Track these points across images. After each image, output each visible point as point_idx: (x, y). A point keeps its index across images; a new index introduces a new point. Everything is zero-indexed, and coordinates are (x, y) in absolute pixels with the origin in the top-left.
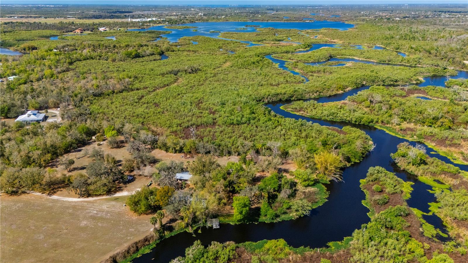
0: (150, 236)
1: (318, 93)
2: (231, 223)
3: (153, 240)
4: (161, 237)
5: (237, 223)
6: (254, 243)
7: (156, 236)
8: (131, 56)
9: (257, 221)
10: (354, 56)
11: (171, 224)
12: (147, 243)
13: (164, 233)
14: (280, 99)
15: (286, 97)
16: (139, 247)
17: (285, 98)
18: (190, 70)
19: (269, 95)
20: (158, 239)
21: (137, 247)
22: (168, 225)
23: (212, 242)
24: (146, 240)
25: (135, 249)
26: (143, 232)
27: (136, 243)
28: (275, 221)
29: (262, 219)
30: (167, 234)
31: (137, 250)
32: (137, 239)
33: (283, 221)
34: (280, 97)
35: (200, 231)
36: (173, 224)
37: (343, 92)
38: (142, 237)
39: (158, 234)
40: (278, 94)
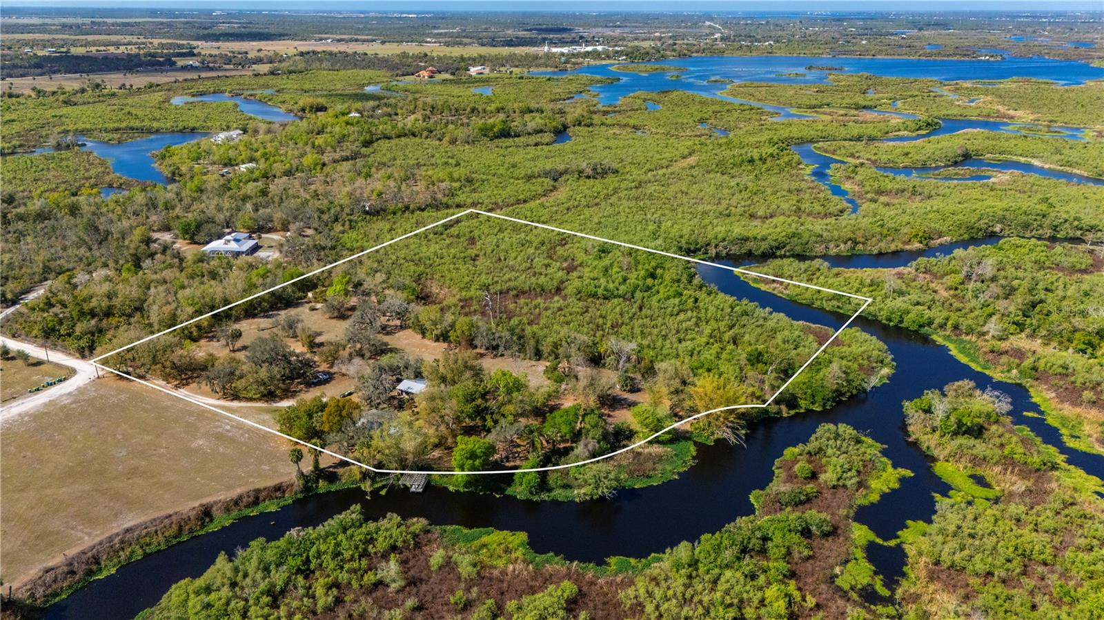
0: (288, 483)
1: (849, 243)
2: (451, 488)
3: (291, 491)
4: (307, 489)
5: (461, 490)
6: (466, 531)
7: (298, 484)
8: (491, 134)
9: (502, 491)
10: (1034, 157)
11: (335, 471)
12: (278, 494)
13: (317, 482)
14: (750, 251)
15: (764, 246)
16: (261, 498)
17: (762, 249)
18: (589, 171)
19: (724, 240)
20: (301, 492)
21: (257, 498)
22: (331, 469)
23: (389, 515)
24: (279, 488)
25: (251, 499)
26: (282, 475)
27: (258, 491)
28: (535, 498)
29: (513, 490)
30: (323, 486)
31: (256, 502)
32: (261, 484)
34: (750, 245)
35: (383, 492)
36: (340, 471)
37: (921, 246)
38: (271, 483)
39: (301, 482)
40: (746, 239)
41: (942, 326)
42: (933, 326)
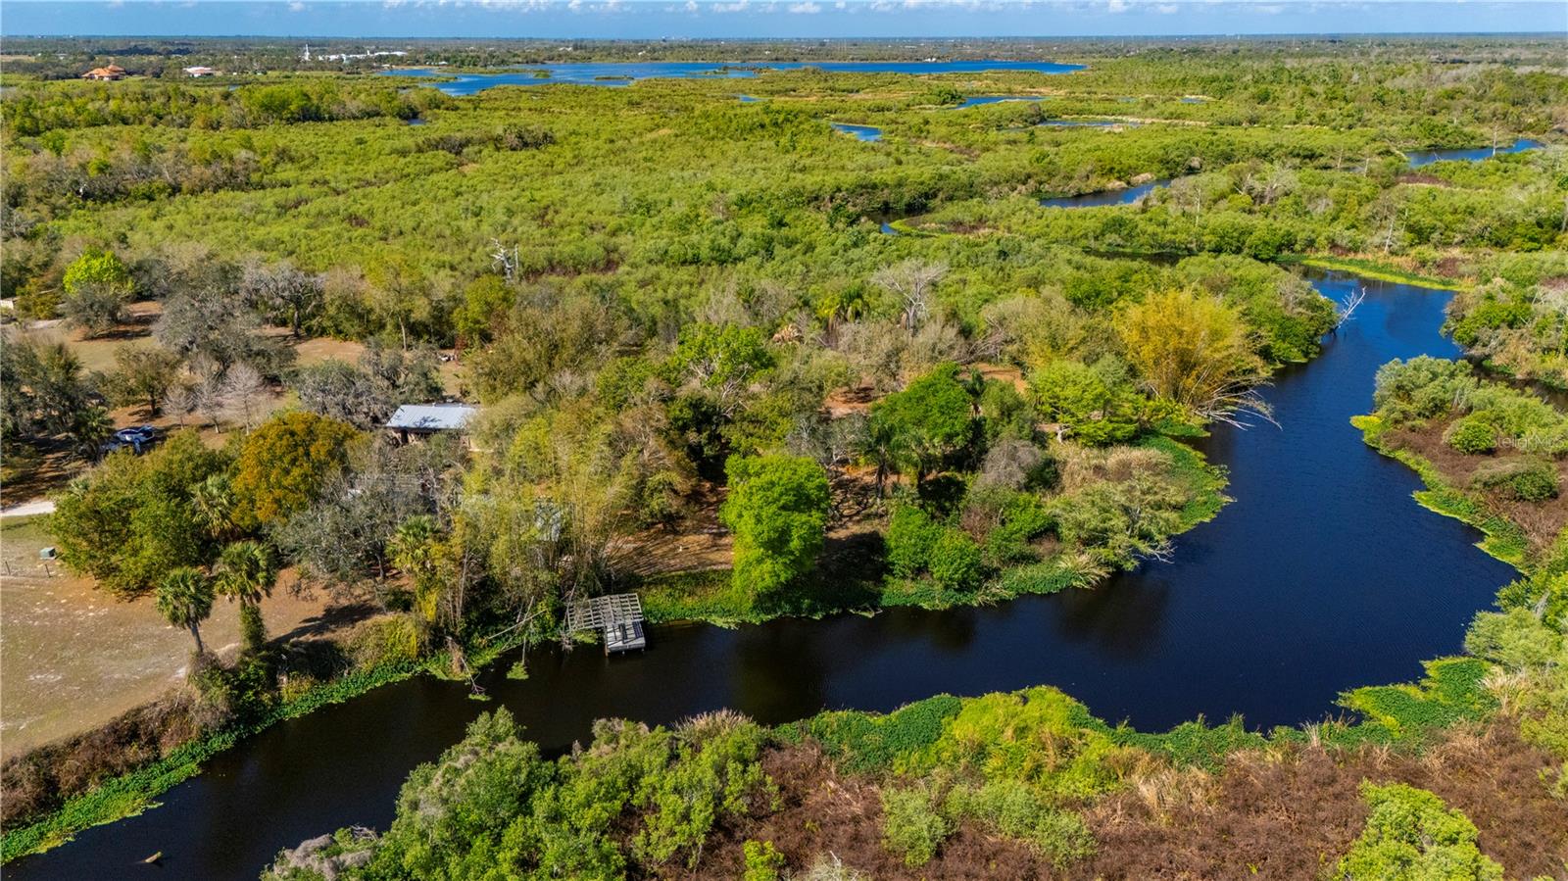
0: (165, 706)
1: (1031, 182)
2: (719, 622)
3: (183, 731)
4: (244, 715)
5: (755, 620)
6: (879, 720)
7: (210, 703)
9: (873, 599)
11: (327, 636)
12: (133, 752)
13: (273, 684)
14: (886, 204)
15: (908, 195)
16: (67, 780)
17: (906, 199)
18: (512, 139)
19: (839, 190)
20: (224, 729)
21: (51, 784)
22: (309, 638)
23: (598, 727)
24: (129, 732)
25: (26, 792)
26: (123, 686)
27: (45, 757)
28: (977, 599)
29: (899, 591)
30: (296, 695)
31: (49, 799)
32: (53, 732)
33: (1025, 597)
34: (884, 195)
35: (518, 672)
36: (344, 636)
37: (1124, 184)
38: (95, 717)
39: (219, 694)
40: (875, 187)
41: (1311, 243)
42: (1297, 247)
